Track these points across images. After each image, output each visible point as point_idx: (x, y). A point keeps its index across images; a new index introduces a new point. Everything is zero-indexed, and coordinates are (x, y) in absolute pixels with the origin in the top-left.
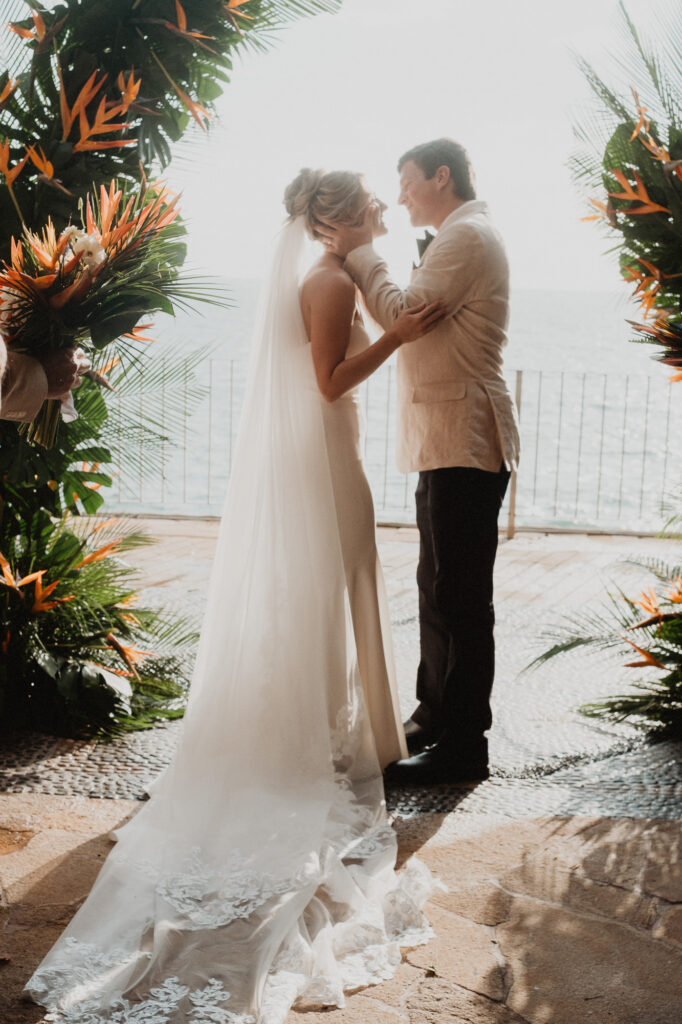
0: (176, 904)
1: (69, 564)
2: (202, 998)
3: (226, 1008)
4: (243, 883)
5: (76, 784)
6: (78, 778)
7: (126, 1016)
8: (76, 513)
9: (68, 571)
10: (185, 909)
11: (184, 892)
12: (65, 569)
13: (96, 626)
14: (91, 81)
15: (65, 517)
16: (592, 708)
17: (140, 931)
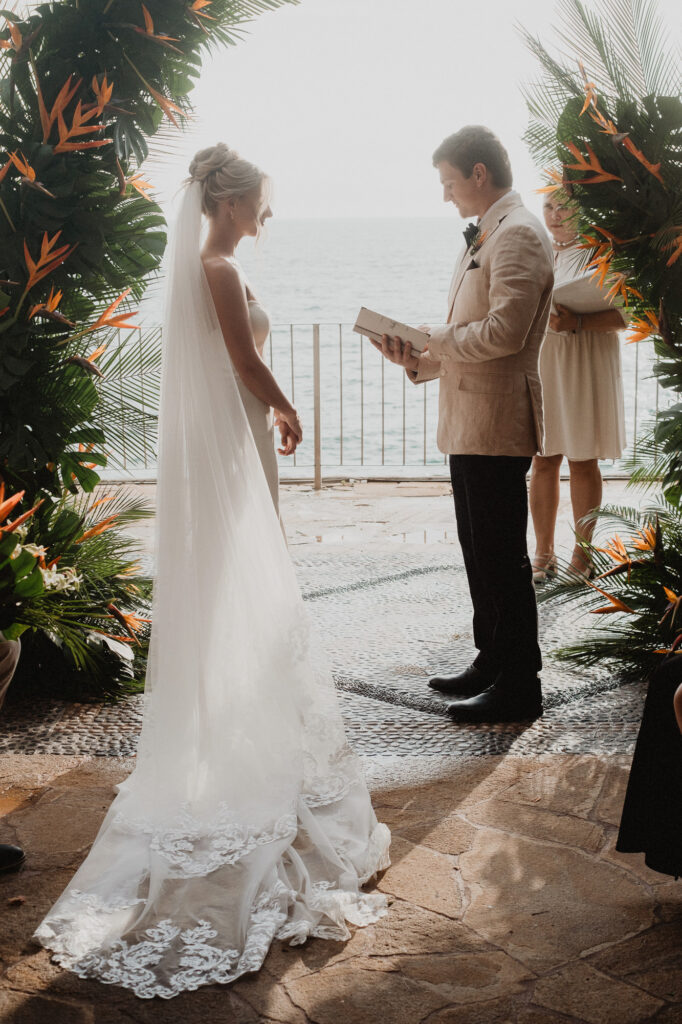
0: (168, 856)
1: (70, 540)
2: (192, 937)
3: (213, 945)
4: (230, 836)
5: (83, 744)
6: (85, 738)
7: (124, 956)
8: (75, 492)
9: (69, 547)
10: (178, 860)
11: (176, 846)
12: (66, 544)
13: (97, 597)
14: (66, 86)
15: (65, 495)
16: (569, 652)
17: (137, 881)
